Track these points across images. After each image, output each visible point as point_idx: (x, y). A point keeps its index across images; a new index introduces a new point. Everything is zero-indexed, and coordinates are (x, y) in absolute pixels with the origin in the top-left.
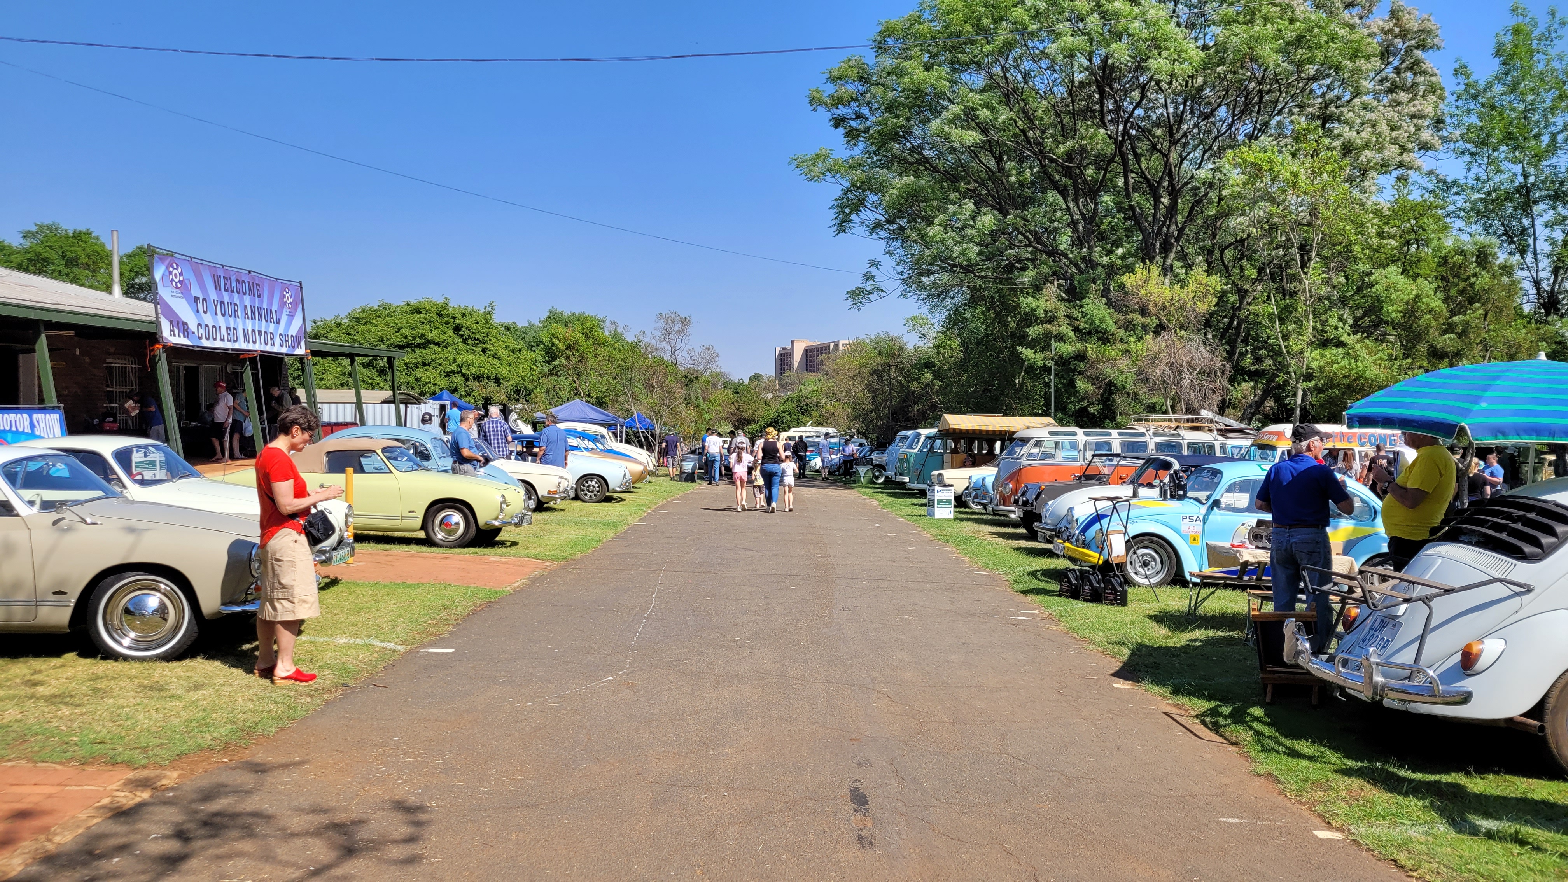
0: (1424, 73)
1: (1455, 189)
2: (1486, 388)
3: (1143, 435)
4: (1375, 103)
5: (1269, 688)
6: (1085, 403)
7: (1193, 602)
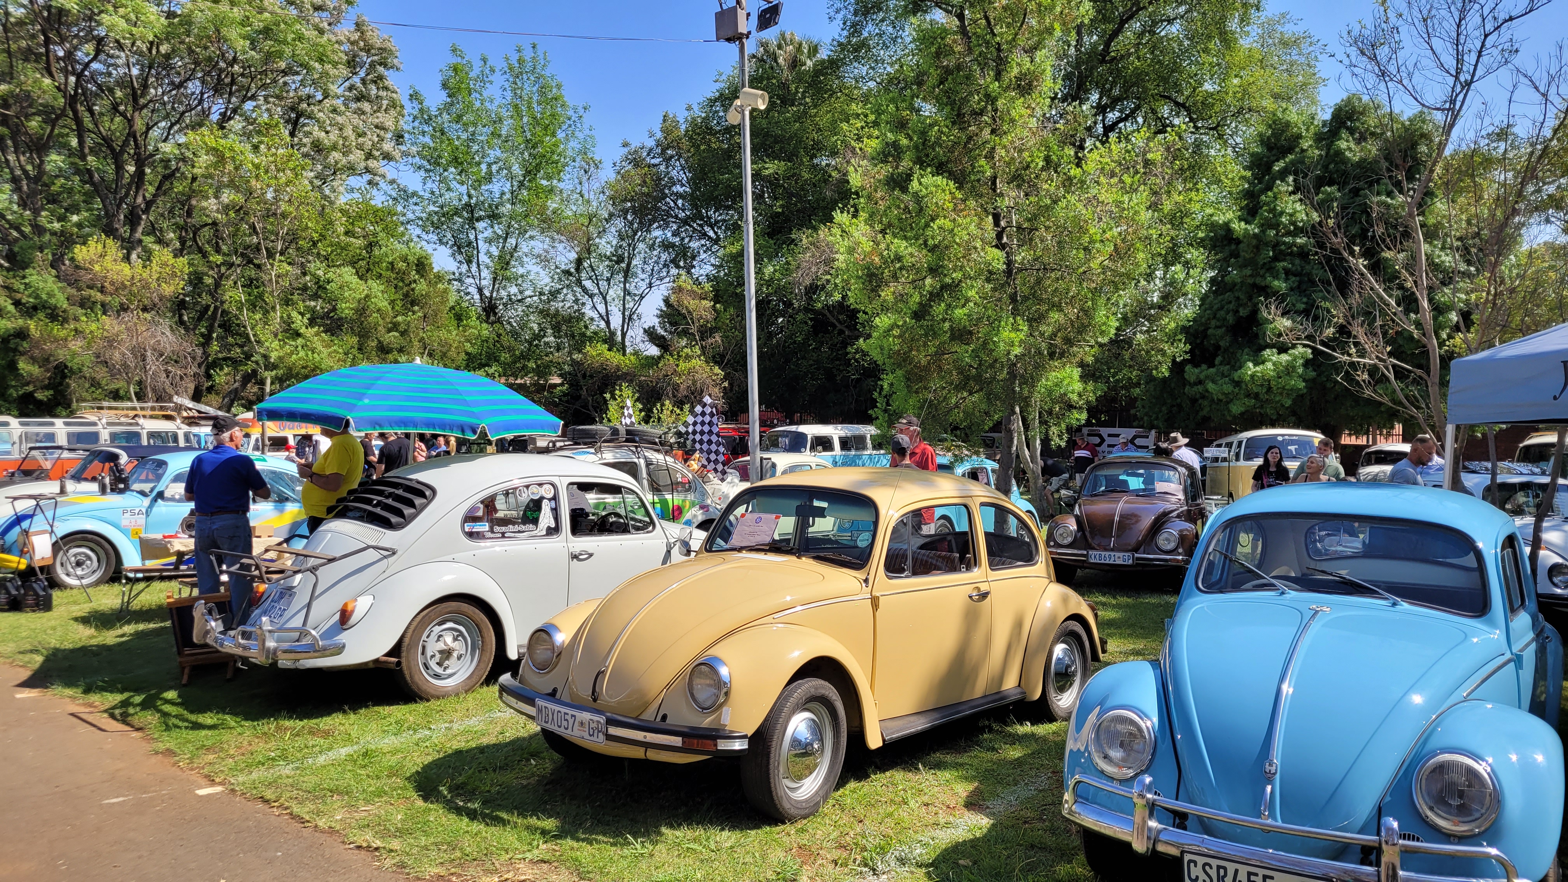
0: (386, 88)
1: (415, 200)
2: (369, 387)
3: (95, 424)
4: (343, 108)
5: (187, 671)
6: (30, 388)
7: (126, 599)
